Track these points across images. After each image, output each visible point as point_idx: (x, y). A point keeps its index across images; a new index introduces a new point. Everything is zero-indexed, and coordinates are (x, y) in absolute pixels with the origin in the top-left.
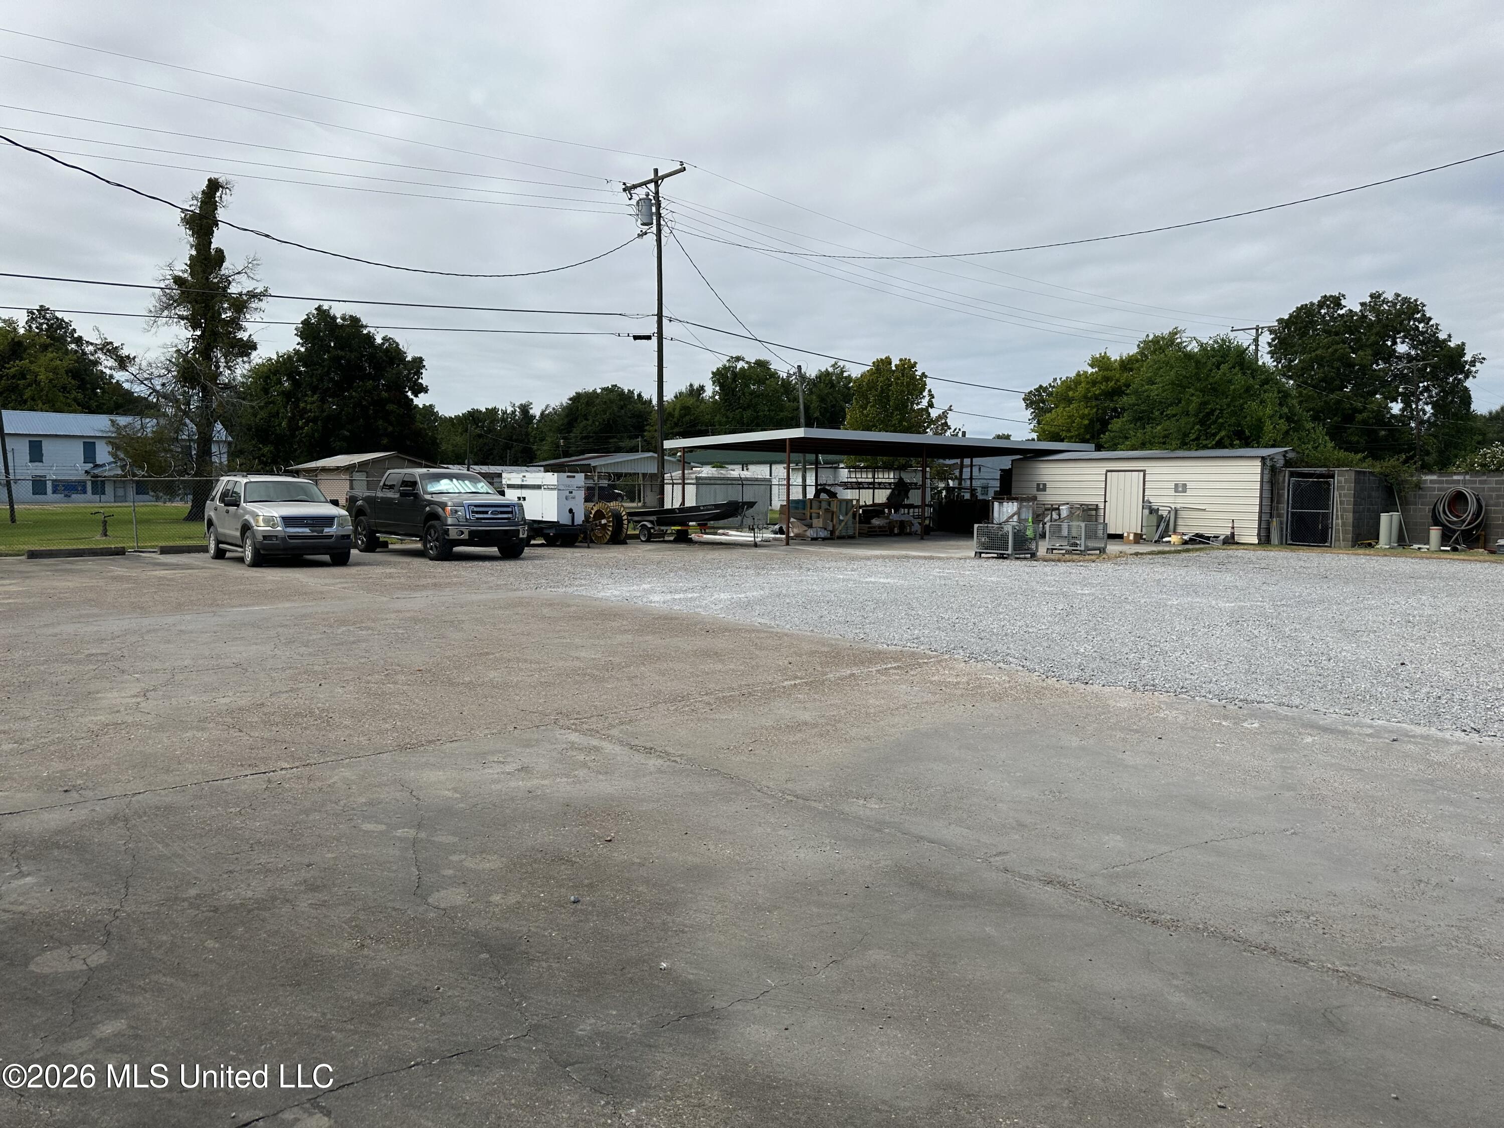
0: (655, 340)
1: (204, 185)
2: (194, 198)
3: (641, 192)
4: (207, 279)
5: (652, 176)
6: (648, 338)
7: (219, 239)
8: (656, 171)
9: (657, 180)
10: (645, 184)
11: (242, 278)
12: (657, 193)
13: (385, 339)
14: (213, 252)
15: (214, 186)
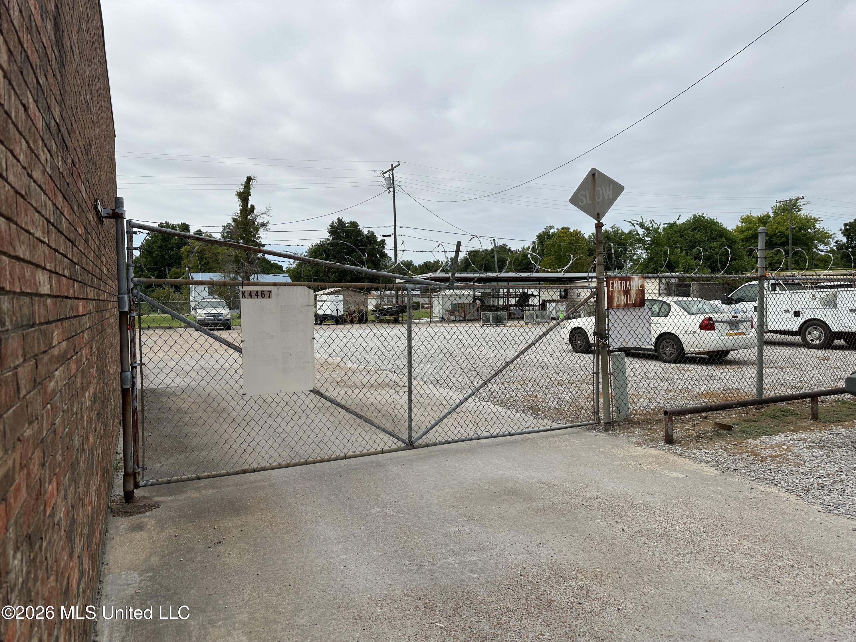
0: (393, 236)
1: (245, 180)
2: (241, 185)
3: (387, 175)
4: (247, 218)
5: (390, 168)
6: (390, 236)
7: (251, 201)
8: (392, 165)
9: (392, 170)
10: (389, 171)
11: (264, 216)
12: (393, 175)
13: (369, 231)
14: (249, 206)
15: (249, 179)
